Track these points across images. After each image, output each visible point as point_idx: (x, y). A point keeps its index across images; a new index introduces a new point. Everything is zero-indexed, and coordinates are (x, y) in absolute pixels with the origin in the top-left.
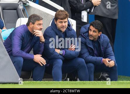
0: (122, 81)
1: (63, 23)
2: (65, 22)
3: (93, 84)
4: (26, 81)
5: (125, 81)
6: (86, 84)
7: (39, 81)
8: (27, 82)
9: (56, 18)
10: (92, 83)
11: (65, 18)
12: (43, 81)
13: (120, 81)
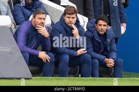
0: (133, 78)
1: (71, 18)
2: (73, 18)
3: (105, 80)
4: (37, 77)
5: (136, 78)
6: (97, 80)
7: (51, 77)
8: (39, 77)
9: (65, 14)
10: (103, 79)
11: (73, 14)
12: (54, 77)
13: (131, 78)
